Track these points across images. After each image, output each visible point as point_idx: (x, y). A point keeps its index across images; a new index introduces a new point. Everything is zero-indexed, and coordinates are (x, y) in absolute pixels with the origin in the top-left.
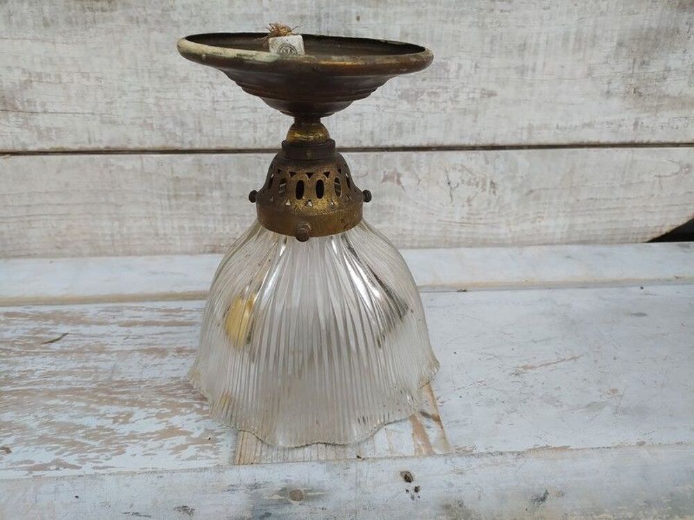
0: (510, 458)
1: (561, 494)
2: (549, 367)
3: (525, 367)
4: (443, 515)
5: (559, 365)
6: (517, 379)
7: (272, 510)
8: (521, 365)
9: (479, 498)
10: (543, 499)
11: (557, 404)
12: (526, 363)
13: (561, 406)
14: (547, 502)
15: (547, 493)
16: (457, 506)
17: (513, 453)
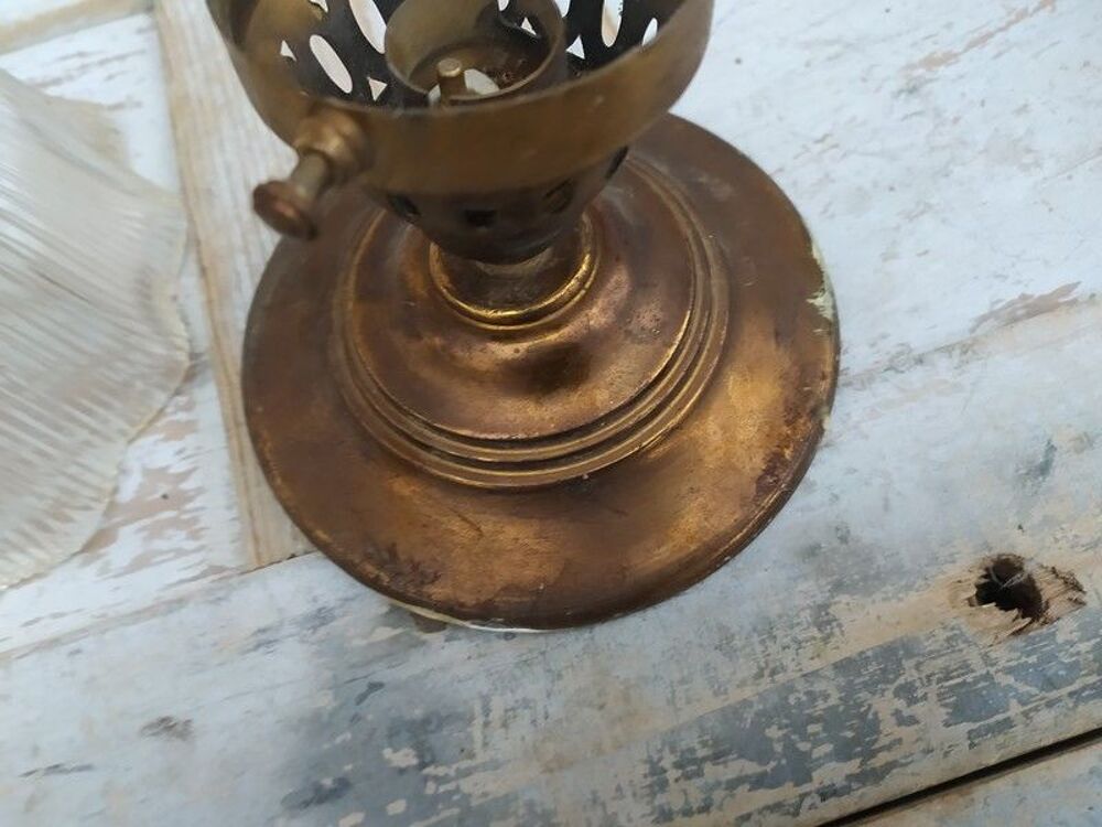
0: (944, 367)
1: (1085, 443)
2: (990, 48)
3: (931, 62)
4: (805, 577)
5: (1016, 32)
6: (915, 104)
7: (382, 673)
8: (919, 56)
9: (887, 507)
10: (1044, 469)
11: (1028, 159)
12: (928, 48)
13: (1038, 164)
14: (1058, 475)
15: (1051, 448)
16: (836, 543)
17: (947, 350)
